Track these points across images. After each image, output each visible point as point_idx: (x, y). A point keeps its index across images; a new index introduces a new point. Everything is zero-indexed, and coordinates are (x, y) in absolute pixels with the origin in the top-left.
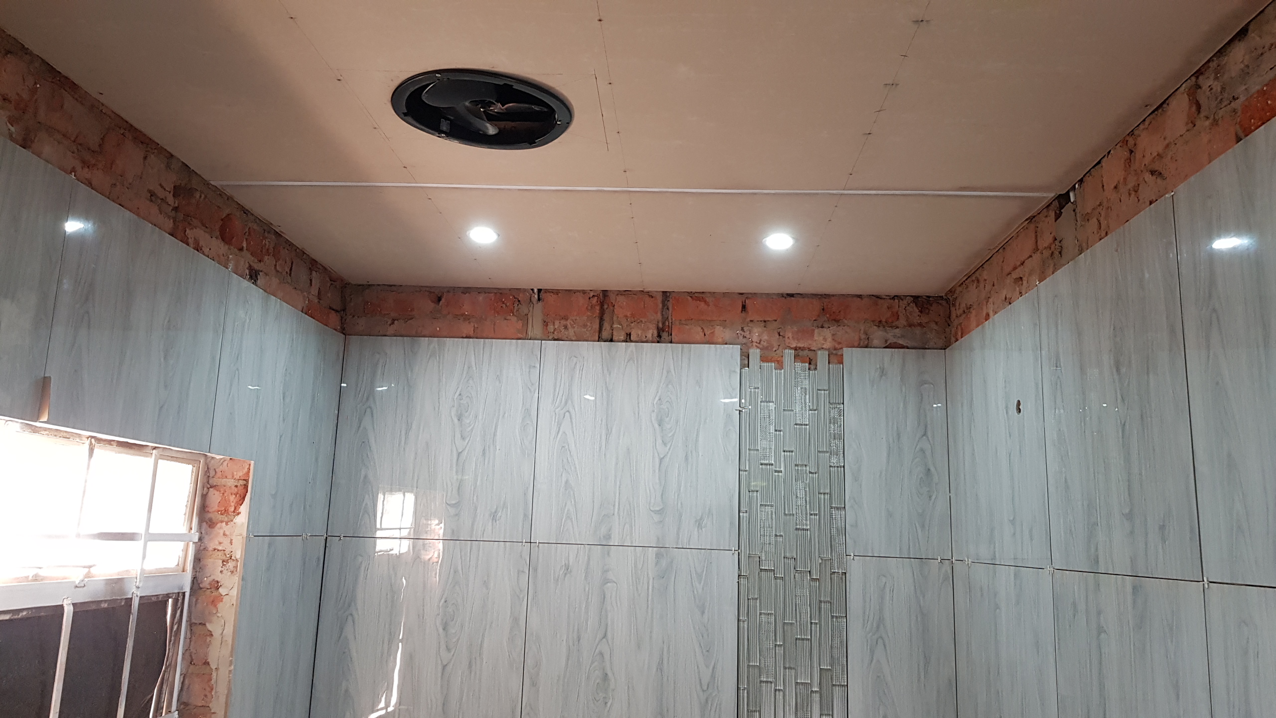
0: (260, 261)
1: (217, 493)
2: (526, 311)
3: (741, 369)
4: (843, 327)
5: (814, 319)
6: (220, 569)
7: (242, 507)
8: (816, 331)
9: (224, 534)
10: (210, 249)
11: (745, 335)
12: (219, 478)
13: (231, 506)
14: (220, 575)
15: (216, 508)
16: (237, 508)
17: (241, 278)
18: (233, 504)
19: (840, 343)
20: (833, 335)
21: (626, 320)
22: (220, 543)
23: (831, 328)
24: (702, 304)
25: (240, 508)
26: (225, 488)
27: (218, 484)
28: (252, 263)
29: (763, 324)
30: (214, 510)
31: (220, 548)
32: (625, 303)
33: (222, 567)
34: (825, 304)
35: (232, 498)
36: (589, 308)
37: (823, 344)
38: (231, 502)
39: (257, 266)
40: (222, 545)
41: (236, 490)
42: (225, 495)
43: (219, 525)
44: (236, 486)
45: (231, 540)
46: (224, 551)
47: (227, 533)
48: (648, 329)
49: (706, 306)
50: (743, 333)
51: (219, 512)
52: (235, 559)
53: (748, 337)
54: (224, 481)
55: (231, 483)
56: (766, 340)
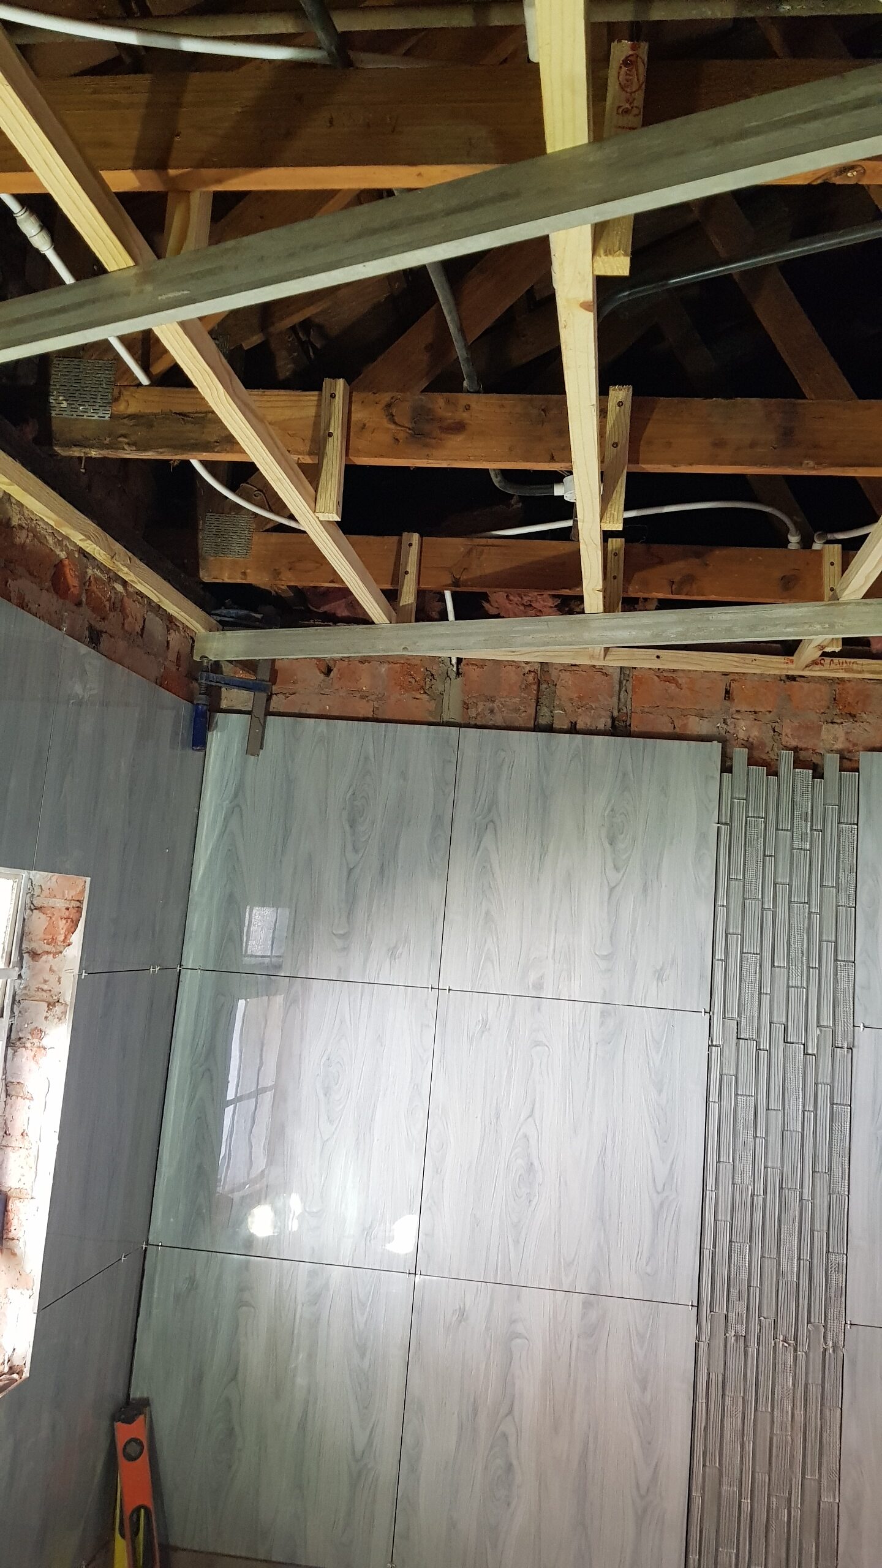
0: (104, 619)
1: (43, 917)
2: (441, 689)
3: (721, 773)
4: (861, 724)
5: (822, 711)
6: (45, 1014)
7: (74, 936)
8: (825, 726)
9: (51, 970)
10: (39, 606)
11: (728, 730)
12: (46, 897)
13: (60, 934)
14: (45, 1022)
15: (41, 935)
16: (69, 937)
17: (79, 643)
18: (62, 932)
19: (855, 745)
20: (847, 733)
21: (571, 705)
22: (45, 981)
23: (845, 724)
24: (673, 686)
25: (71, 936)
26: (53, 910)
27: (45, 905)
28: (92, 623)
29: (752, 717)
30: (38, 937)
31: (45, 987)
32: (570, 682)
33: (47, 1012)
34: (837, 691)
35: (62, 924)
36: (523, 686)
37: (833, 744)
38: (61, 928)
39: (100, 626)
40: (48, 983)
41: (67, 913)
42: (54, 919)
43: (44, 957)
44: (67, 909)
45: (60, 978)
46: (50, 990)
47: (55, 968)
48: (600, 717)
49: (678, 690)
50: (725, 726)
51: (45, 941)
52: (63, 1002)
53: (732, 732)
54: (51, 902)
55: (60, 904)
56: (756, 737)
